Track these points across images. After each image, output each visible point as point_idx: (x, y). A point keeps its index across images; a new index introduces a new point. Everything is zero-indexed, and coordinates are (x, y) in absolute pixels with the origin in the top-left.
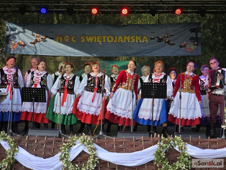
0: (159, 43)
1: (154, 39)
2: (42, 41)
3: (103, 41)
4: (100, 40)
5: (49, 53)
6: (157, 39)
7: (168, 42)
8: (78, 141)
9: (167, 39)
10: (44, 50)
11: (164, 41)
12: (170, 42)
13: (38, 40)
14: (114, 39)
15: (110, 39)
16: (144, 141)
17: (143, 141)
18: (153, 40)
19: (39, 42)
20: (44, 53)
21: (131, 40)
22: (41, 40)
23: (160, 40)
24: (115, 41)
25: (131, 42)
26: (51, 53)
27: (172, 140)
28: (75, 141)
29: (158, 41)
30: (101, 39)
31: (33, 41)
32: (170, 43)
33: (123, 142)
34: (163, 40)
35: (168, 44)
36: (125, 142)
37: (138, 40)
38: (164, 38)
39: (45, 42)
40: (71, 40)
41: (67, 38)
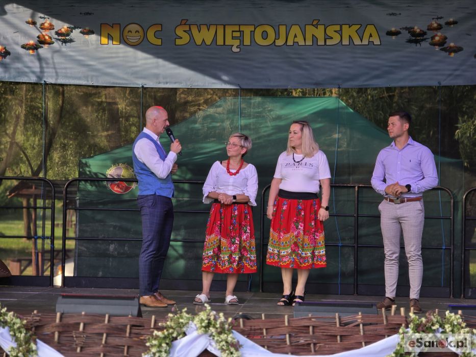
0: (413, 47)
1: (397, 33)
2: (59, 40)
3: (242, 41)
4: (233, 38)
5: (79, 78)
6: (406, 35)
7: (442, 43)
8: (193, 326)
9: (436, 35)
10: (65, 68)
11: (430, 40)
12: (445, 43)
13: (47, 38)
14: (277, 36)
15: (265, 35)
16: (364, 325)
17: (361, 325)
18: (394, 37)
19: (49, 44)
20: (66, 77)
21: (327, 37)
22: (56, 36)
23: (416, 38)
24: (280, 42)
25: (329, 42)
26: (86, 77)
27: (437, 322)
28: (184, 325)
29: (410, 41)
30: (238, 34)
31: (32, 42)
32: (446, 46)
33: (308, 327)
34: (425, 37)
35: (442, 50)
36: (314, 327)
37: (350, 36)
38: (428, 32)
39: (68, 44)
40: (145, 38)
41: (134, 32)
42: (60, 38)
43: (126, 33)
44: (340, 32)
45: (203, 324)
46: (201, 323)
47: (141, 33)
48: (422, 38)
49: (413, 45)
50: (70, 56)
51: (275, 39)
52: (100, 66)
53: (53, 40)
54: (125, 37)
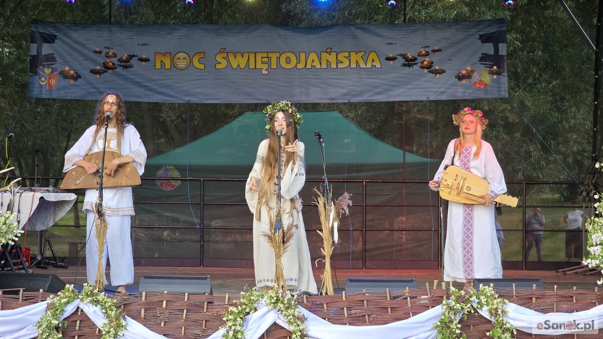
0: (407, 70)
2: (121, 66)
3: (270, 66)
4: (262, 63)
5: (138, 97)
7: (429, 67)
8: (263, 302)
12: (432, 66)
13: (111, 64)
14: (298, 61)
15: (288, 61)
16: (411, 298)
17: (409, 298)
19: (113, 69)
21: (338, 62)
23: (409, 62)
24: (300, 66)
27: (474, 294)
28: (255, 302)
29: (404, 65)
31: (98, 68)
32: (432, 69)
33: (363, 301)
34: (416, 62)
35: (429, 72)
36: (367, 301)
37: (356, 61)
38: (418, 57)
39: (128, 69)
40: (191, 64)
41: (182, 59)
42: (122, 64)
43: (175, 60)
44: (349, 58)
45: (273, 301)
46: (271, 300)
47: (188, 60)
48: (413, 62)
49: (407, 68)
50: (130, 79)
51: (297, 63)
52: (155, 87)
53: (116, 66)
54: (175, 64)
